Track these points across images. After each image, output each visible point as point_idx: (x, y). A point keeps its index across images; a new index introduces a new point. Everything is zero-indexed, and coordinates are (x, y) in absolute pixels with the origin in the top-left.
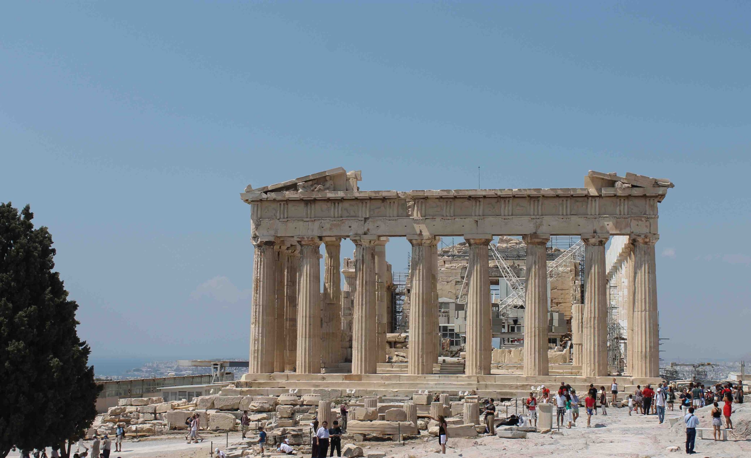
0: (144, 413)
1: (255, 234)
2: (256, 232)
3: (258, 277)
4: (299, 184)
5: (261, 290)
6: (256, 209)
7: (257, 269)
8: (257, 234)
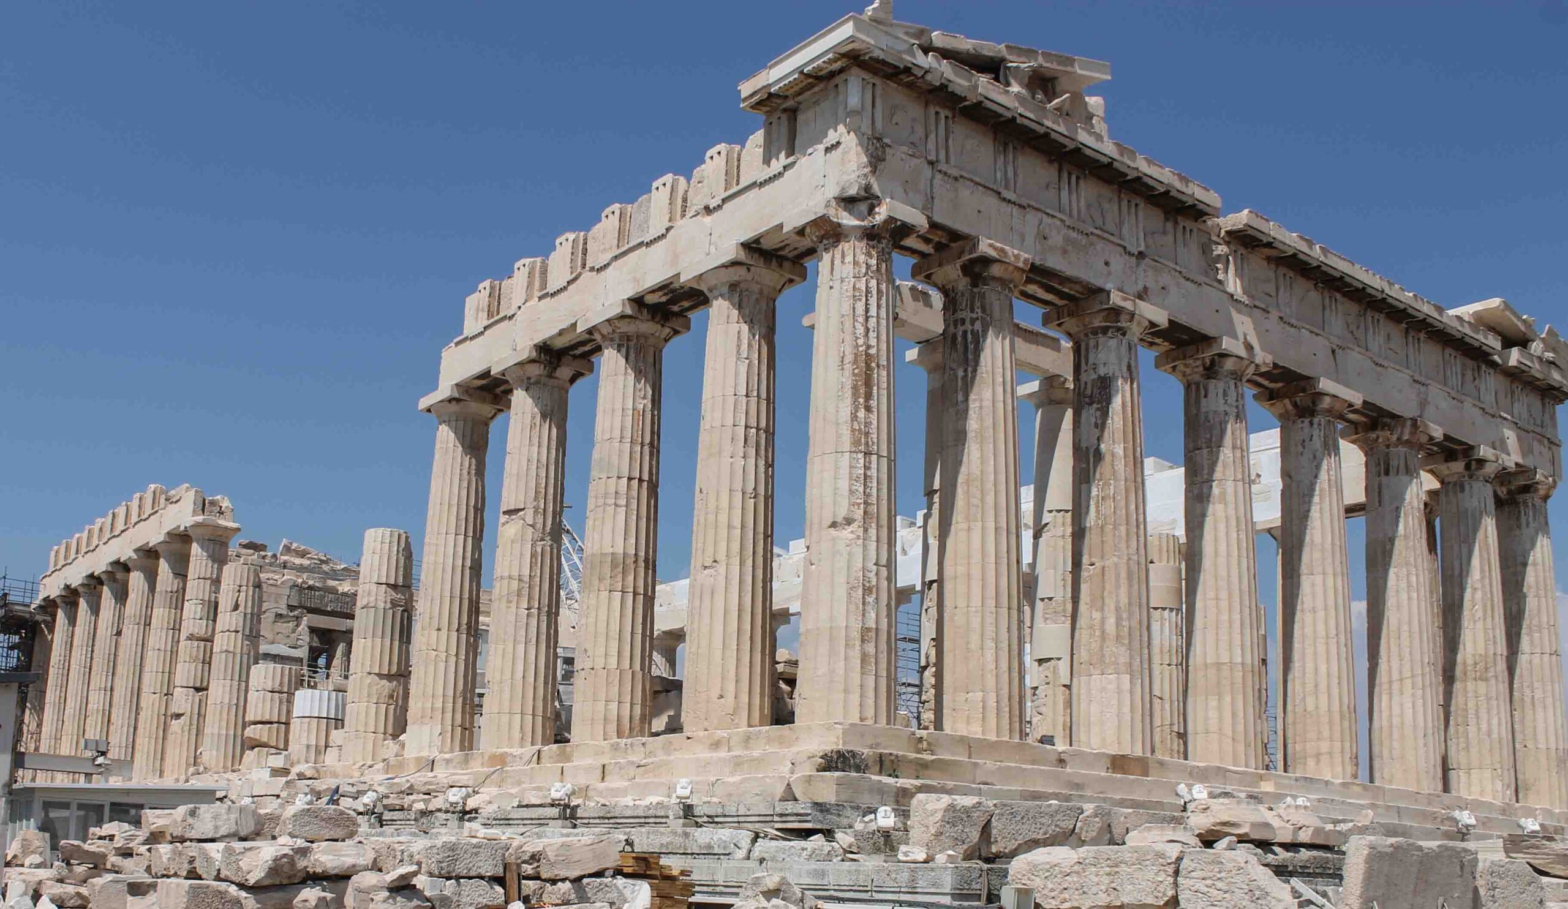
0: (458, 878)
1: (867, 188)
2: (873, 180)
3: (869, 347)
4: (1010, 65)
5: (884, 400)
6: (869, 96)
7: (867, 318)
8: (876, 189)
